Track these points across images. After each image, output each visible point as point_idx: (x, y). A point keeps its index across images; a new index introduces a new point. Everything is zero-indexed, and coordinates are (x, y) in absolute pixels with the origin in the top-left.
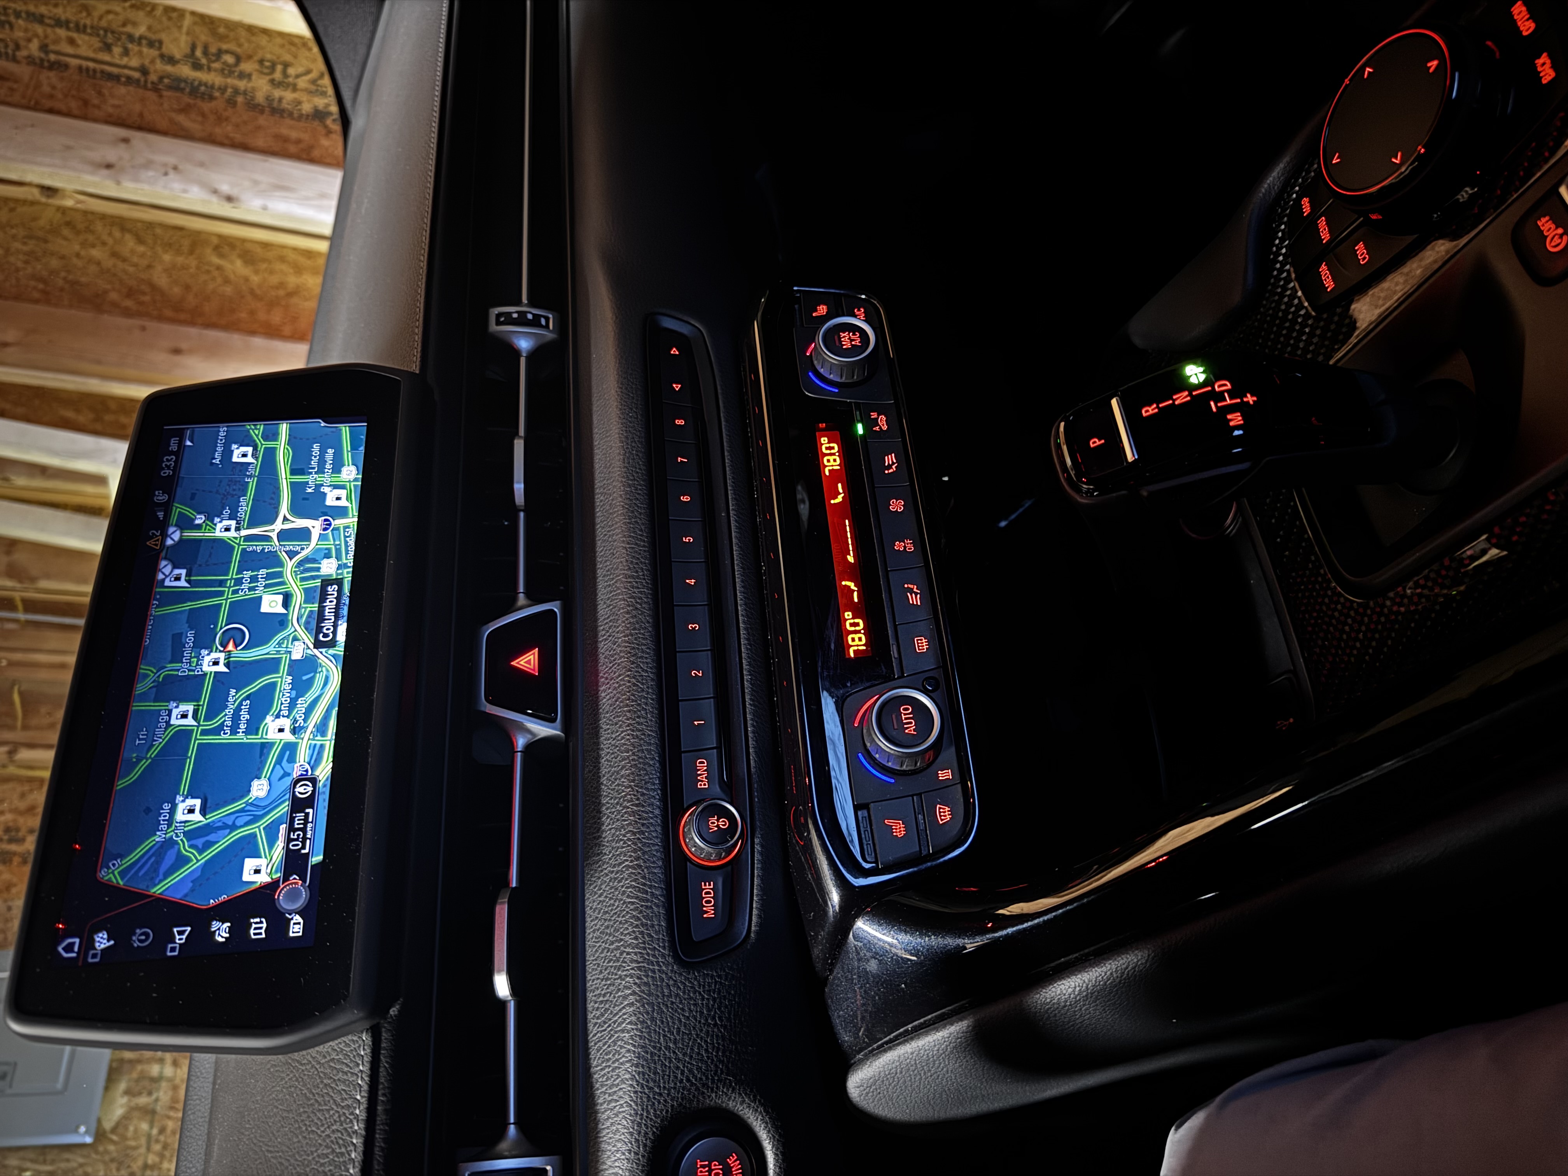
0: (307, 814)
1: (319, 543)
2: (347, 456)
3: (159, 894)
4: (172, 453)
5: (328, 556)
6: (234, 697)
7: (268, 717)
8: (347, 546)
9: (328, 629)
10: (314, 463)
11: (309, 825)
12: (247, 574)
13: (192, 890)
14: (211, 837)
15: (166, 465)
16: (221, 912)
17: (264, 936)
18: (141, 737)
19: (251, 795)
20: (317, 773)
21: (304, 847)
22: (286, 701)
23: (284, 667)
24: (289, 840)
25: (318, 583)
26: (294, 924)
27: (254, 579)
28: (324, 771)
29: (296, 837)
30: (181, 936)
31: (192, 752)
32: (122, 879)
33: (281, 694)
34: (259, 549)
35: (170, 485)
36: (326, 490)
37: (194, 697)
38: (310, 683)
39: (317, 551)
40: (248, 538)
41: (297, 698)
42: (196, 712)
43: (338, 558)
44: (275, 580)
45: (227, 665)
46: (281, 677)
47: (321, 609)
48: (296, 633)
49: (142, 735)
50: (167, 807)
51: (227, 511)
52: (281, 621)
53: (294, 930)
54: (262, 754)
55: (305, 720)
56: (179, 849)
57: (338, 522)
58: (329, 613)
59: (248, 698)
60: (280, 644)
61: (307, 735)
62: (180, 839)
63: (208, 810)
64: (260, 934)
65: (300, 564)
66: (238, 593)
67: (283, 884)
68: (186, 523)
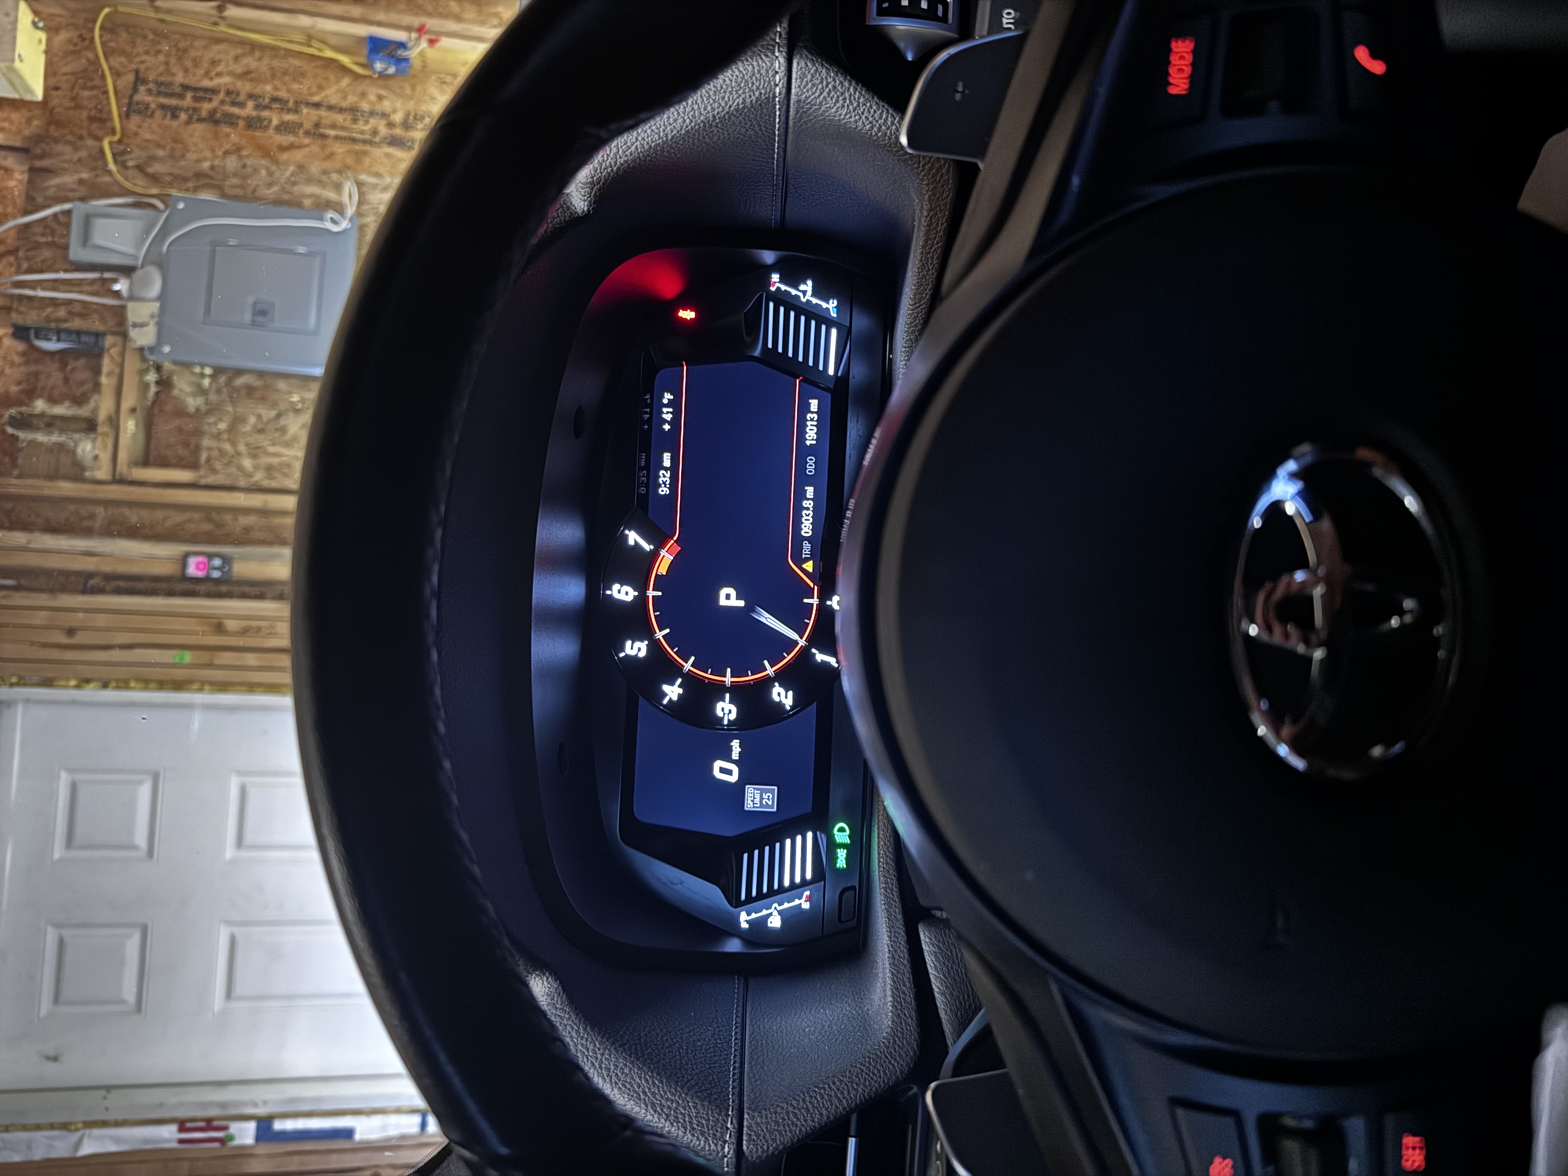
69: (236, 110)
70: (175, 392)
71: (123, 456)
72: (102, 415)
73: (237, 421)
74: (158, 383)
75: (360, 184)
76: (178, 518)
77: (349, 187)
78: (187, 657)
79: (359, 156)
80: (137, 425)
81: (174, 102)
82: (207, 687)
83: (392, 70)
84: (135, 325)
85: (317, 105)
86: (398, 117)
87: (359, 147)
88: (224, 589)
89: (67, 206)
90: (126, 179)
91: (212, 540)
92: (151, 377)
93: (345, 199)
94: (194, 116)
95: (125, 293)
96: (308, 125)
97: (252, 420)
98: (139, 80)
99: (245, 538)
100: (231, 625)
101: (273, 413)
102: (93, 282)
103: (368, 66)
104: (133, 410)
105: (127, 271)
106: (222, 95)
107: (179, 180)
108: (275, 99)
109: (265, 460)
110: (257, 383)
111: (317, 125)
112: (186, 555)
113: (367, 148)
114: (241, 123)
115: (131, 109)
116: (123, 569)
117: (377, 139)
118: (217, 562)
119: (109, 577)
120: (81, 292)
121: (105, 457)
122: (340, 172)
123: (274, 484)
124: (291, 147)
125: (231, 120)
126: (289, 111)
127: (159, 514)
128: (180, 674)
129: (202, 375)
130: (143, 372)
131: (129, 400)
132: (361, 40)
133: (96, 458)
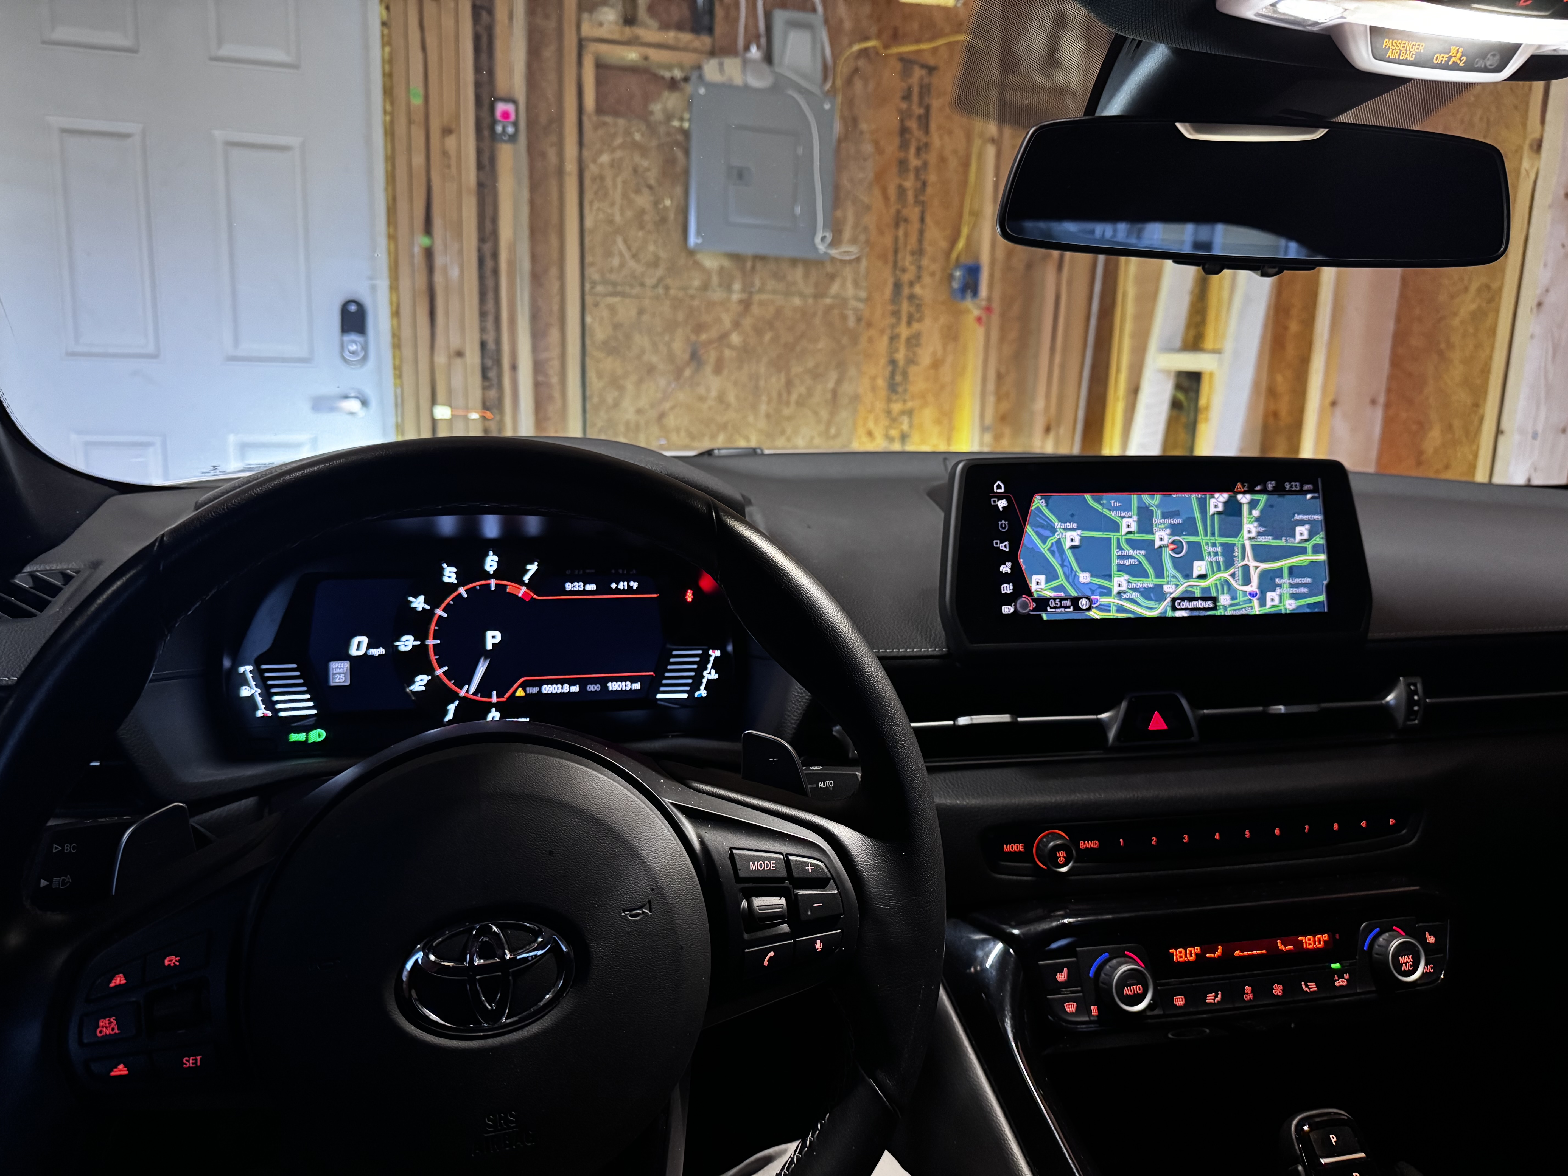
0: (1069, 607)
1: (1241, 592)
2: (1302, 602)
3: (1026, 530)
4: (1301, 486)
5: (1233, 598)
6: (1140, 554)
7: (1127, 576)
8: (1238, 609)
9: (1183, 605)
10: (1297, 581)
11: (1063, 610)
12: (1219, 549)
13: (1028, 548)
14: (1057, 554)
15: (1292, 485)
16: (1016, 567)
17: (1003, 592)
18: (1115, 503)
19: (1081, 573)
20: (1093, 610)
21: (1051, 608)
22: (1137, 585)
23: (1159, 581)
24: (1055, 599)
25: (1214, 594)
26: (1009, 608)
27: (1216, 554)
28: (1095, 614)
29: (1056, 602)
30: (1004, 546)
31: (1107, 535)
32: (1035, 509)
33: (1141, 582)
34: (1236, 554)
35: (1279, 490)
36: (1278, 590)
37: (1141, 530)
38: (1148, 598)
39: (1236, 590)
40: (1243, 547)
41: (1139, 592)
42: (1130, 533)
43: (1231, 605)
44: (1216, 567)
45: (1160, 547)
46: (1152, 581)
47: (1196, 599)
48: (1180, 585)
49: (1116, 504)
50: (1075, 526)
51: (1262, 529)
52: (1188, 576)
53: (1005, 609)
54: (1105, 576)
55: (1126, 599)
56: (1050, 537)
57: (1256, 602)
58: (1193, 604)
59: (1140, 563)
60: (1174, 577)
61: (1117, 601)
62: (1056, 537)
63: (1072, 550)
64: (1004, 590)
65: (1227, 582)
66: (1206, 545)
67: (1031, 599)
68: (1253, 504)
69: (912, 150)
70: (666, 94)
71: (603, 48)
72: (640, 32)
73: (643, 150)
74: (672, 79)
75: (858, 260)
76: (550, 92)
77: (854, 249)
78: (417, 101)
79: (883, 257)
80: (632, 60)
81: (915, 97)
82: (388, 118)
83: (956, 285)
84: (721, 65)
85: (922, 220)
86: (918, 290)
87: (891, 258)
88: (486, 133)
89: (820, 8)
90: (846, 60)
91: (531, 123)
92: (678, 74)
93: (845, 248)
94: (905, 116)
95: (749, 55)
96: (905, 212)
97: (645, 163)
98: (931, 70)
99: (534, 153)
100: (451, 142)
101: (652, 182)
102: (756, 27)
103: (958, 265)
104: (646, 58)
105: (768, 58)
106: (924, 139)
107: (850, 102)
108: (924, 184)
109: (608, 174)
110: (679, 169)
111: (906, 220)
112: (514, 102)
113: (890, 264)
114: (902, 155)
115: (907, 62)
116: (499, 44)
117: (898, 272)
118: (510, 130)
119: (490, 30)
120: (747, 18)
121: (602, 33)
122: (867, 242)
123: (587, 182)
124: (886, 197)
125: (904, 145)
126: (916, 196)
127: (552, 76)
128: (400, 92)
129: (682, 119)
130: (681, 67)
131: (656, 56)
132: (977, 257)
133: (601, 24)
